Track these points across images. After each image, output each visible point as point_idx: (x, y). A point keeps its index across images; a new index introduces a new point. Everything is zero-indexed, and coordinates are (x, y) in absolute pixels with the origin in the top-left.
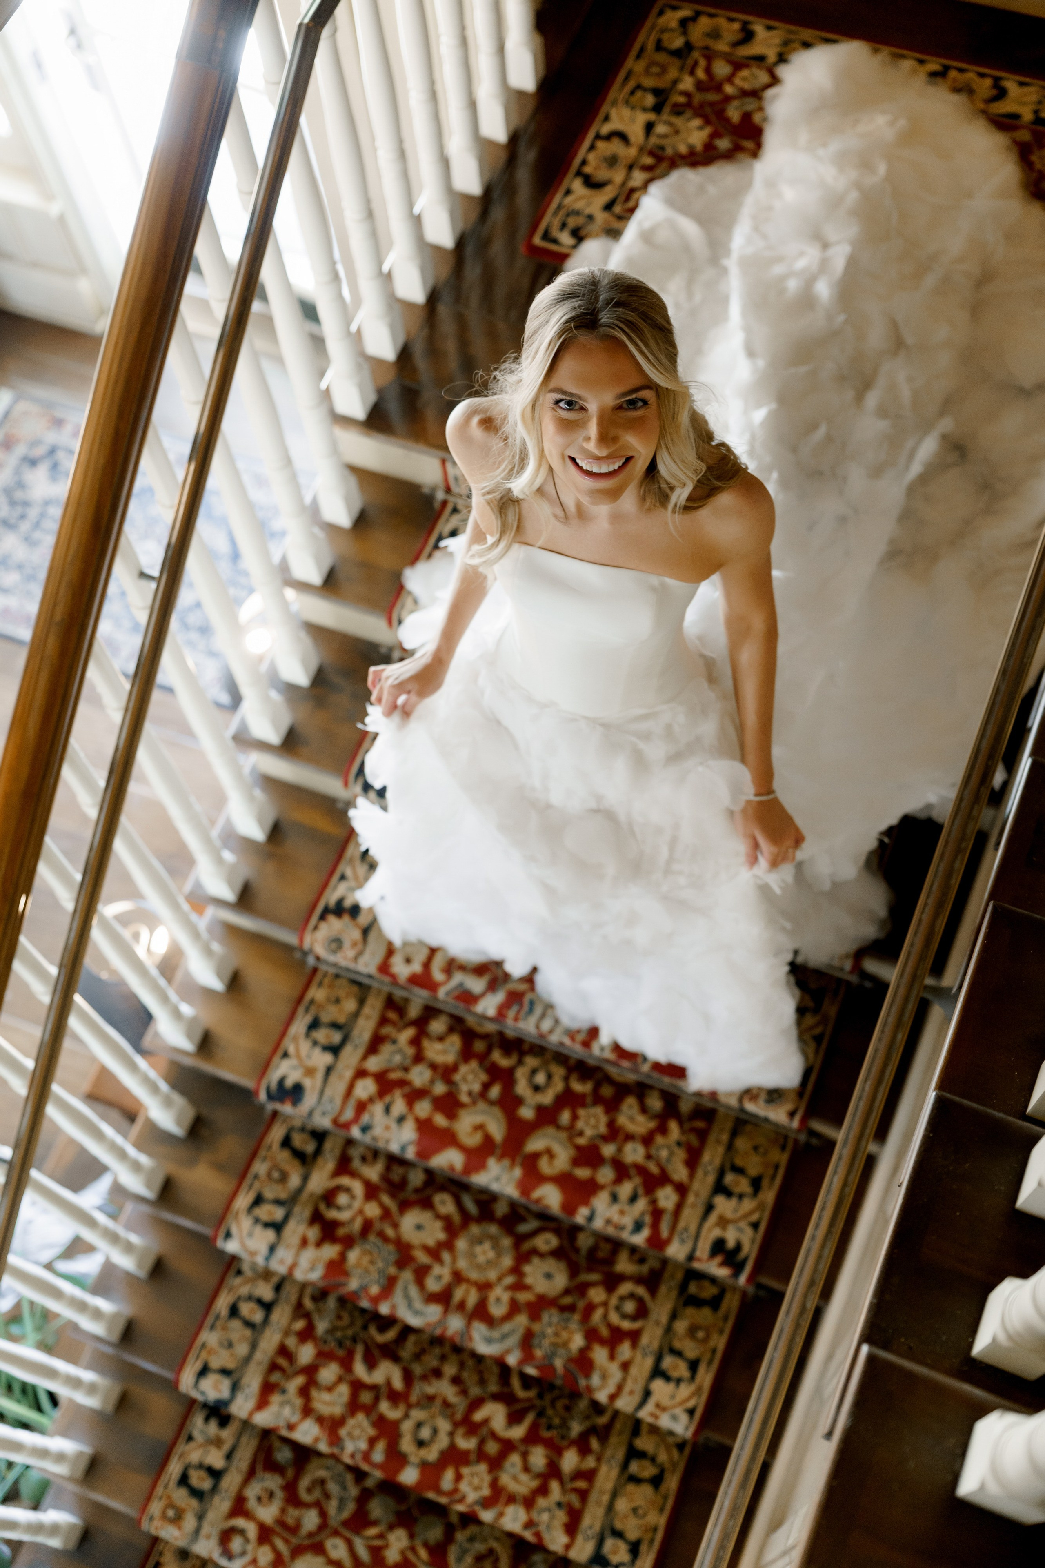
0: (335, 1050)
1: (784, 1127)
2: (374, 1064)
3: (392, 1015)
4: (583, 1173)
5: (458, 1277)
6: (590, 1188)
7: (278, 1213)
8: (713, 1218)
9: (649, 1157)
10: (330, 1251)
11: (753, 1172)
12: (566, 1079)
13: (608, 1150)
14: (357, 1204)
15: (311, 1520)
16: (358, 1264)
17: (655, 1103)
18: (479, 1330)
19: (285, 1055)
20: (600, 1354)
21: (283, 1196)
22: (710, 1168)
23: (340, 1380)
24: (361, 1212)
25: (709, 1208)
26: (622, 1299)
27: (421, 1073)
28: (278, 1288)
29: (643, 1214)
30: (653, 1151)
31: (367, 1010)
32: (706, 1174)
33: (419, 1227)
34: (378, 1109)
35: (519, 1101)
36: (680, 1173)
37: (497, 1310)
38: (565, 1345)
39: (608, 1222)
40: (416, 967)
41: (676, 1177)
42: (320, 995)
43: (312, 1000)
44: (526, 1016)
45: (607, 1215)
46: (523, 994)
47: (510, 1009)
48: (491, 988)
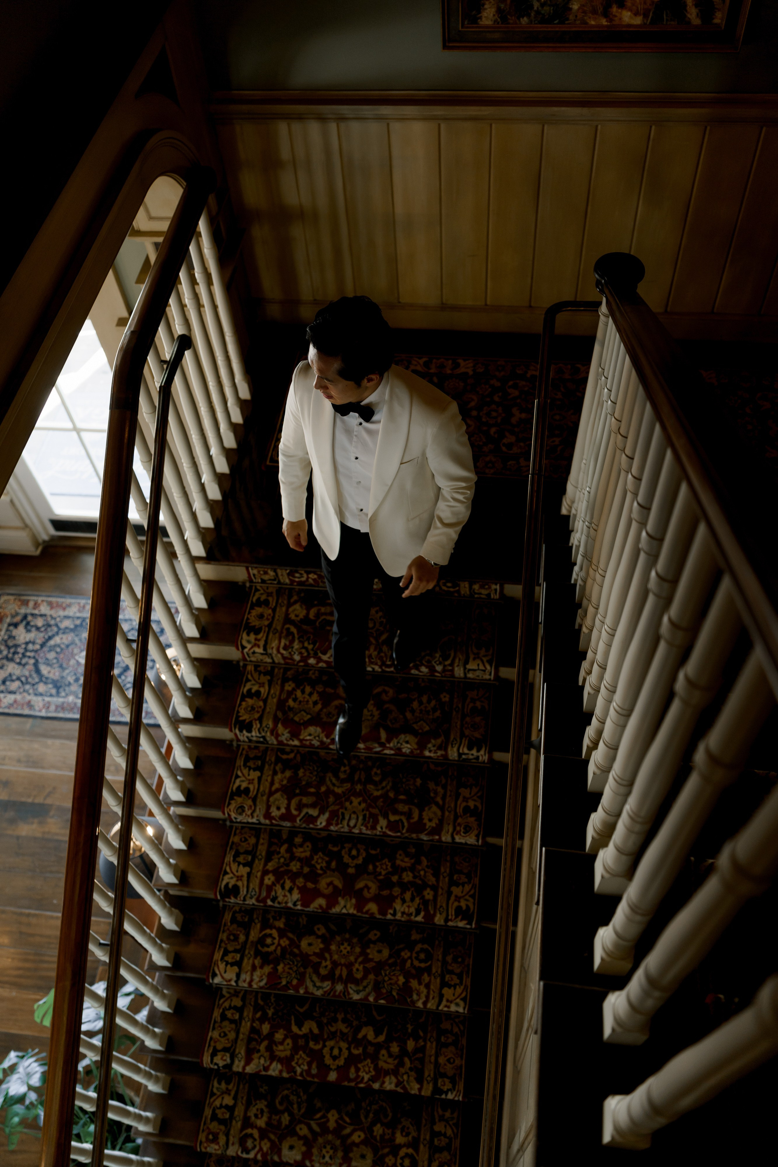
0: (249, 864)
1: (475, 845)
2: (270, 866)
3: (275, 840)
4: (385, 893)
5: (335, 964)
6: (391, 899)
7: (238, 957)
8: (453, 898)
9: (415, 877)
10: (269, 968)
11: (466, 871)
12: (367, 849)
13: (395, 879)
14: (276, 941)
15: (286, 1119)
16: (284, 971)
17: (412, 850)
18: (352, 988)
19: (226, 873)
20: (414, 983)
21: (238, 947)
22: (445, 874)
23: (286, 1037)
24: (279, 944)
25: (449, 893)
26: (417, 953)
27: (295, 866)
28: (243, 999)
29: (419, 905)
30: (417, 874)
31: (261, 841)
32: (444, 877)
33: (310, 945)
34: (278, 887)
35: (347, 866)
37: (358, 975)
38: (396, 983)
39: (403, 913)
40: (283, 810)
41: (430, 883)
42: (236, 839)
43: (233, 843)
44: (341, 821)
45: (402, 910)
46: (338, 810)
47: (333, 820)
48: (322, 812)
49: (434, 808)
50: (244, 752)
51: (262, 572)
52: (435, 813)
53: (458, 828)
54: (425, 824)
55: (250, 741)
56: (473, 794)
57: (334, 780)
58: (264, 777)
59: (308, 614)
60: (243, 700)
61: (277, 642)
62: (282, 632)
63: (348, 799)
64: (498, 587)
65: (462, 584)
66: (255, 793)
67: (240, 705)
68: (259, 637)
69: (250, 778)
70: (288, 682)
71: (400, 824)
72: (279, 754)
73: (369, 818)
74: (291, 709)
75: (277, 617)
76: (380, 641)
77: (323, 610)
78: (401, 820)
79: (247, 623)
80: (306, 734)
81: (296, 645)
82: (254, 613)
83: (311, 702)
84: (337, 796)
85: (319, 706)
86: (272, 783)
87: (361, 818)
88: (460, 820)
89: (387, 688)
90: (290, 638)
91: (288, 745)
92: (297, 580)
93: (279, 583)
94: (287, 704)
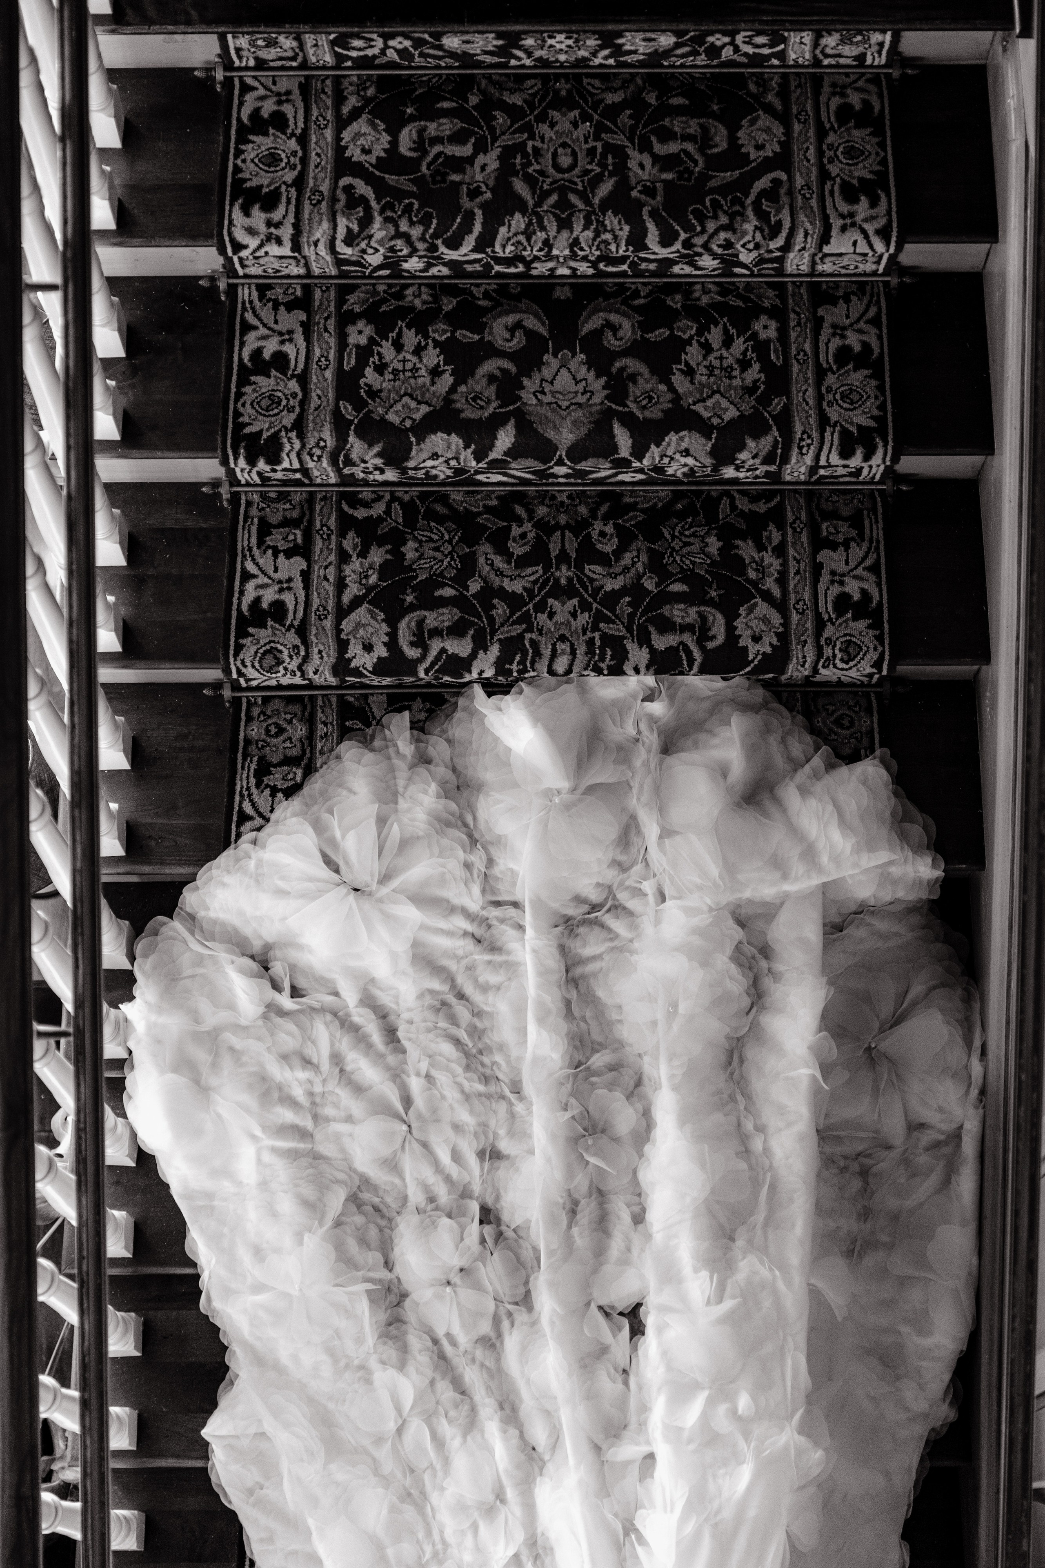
0: (299, 790)
1: (872, 683)
31: (321, 729)
40: (381, 651)
42: (255, 731)
43: (248, 741)
44: (533, 663)
46: (521, 637)
47: (511, 663)
48: (480, 643)
49: (763, 608)
50: (254, 511)
51: (260, 43)
52: (765, 620)
53: (828, 652)
54: (745, 649)
56: (853, 562)
57: (498, 562)
58: (317, 572)
59: (394, 143)
60: (244, 381)
61: (325, 225)
62: (334, 200)
63: (541, 607)
64: (888, 37)
65: (794, 38)
66: (300, 614)
67: (239, 395)
68: (277, 215)
69: (281, 575)
70: (354, 323)
71: (682, 653)
72: (345, 507)
73: (602, 648)
74: (373, 394)
75: (314, 159)
76: (596, 201)
77: (432, 128)
78: (683, 645)
79: (238, 183)
80: (424, 455)
81: (378, 230)
82: (250, 152)
83: (423, 372)
84: (514, 601)
85: (447, 380)
86: (340, 585)
87: (581, 649)
88: (829, 631)
89: (614, 318)
90: (360, 211)
91: (369, 484)
92: (354, 54)
93: (304, 65)
94: (362, 381)
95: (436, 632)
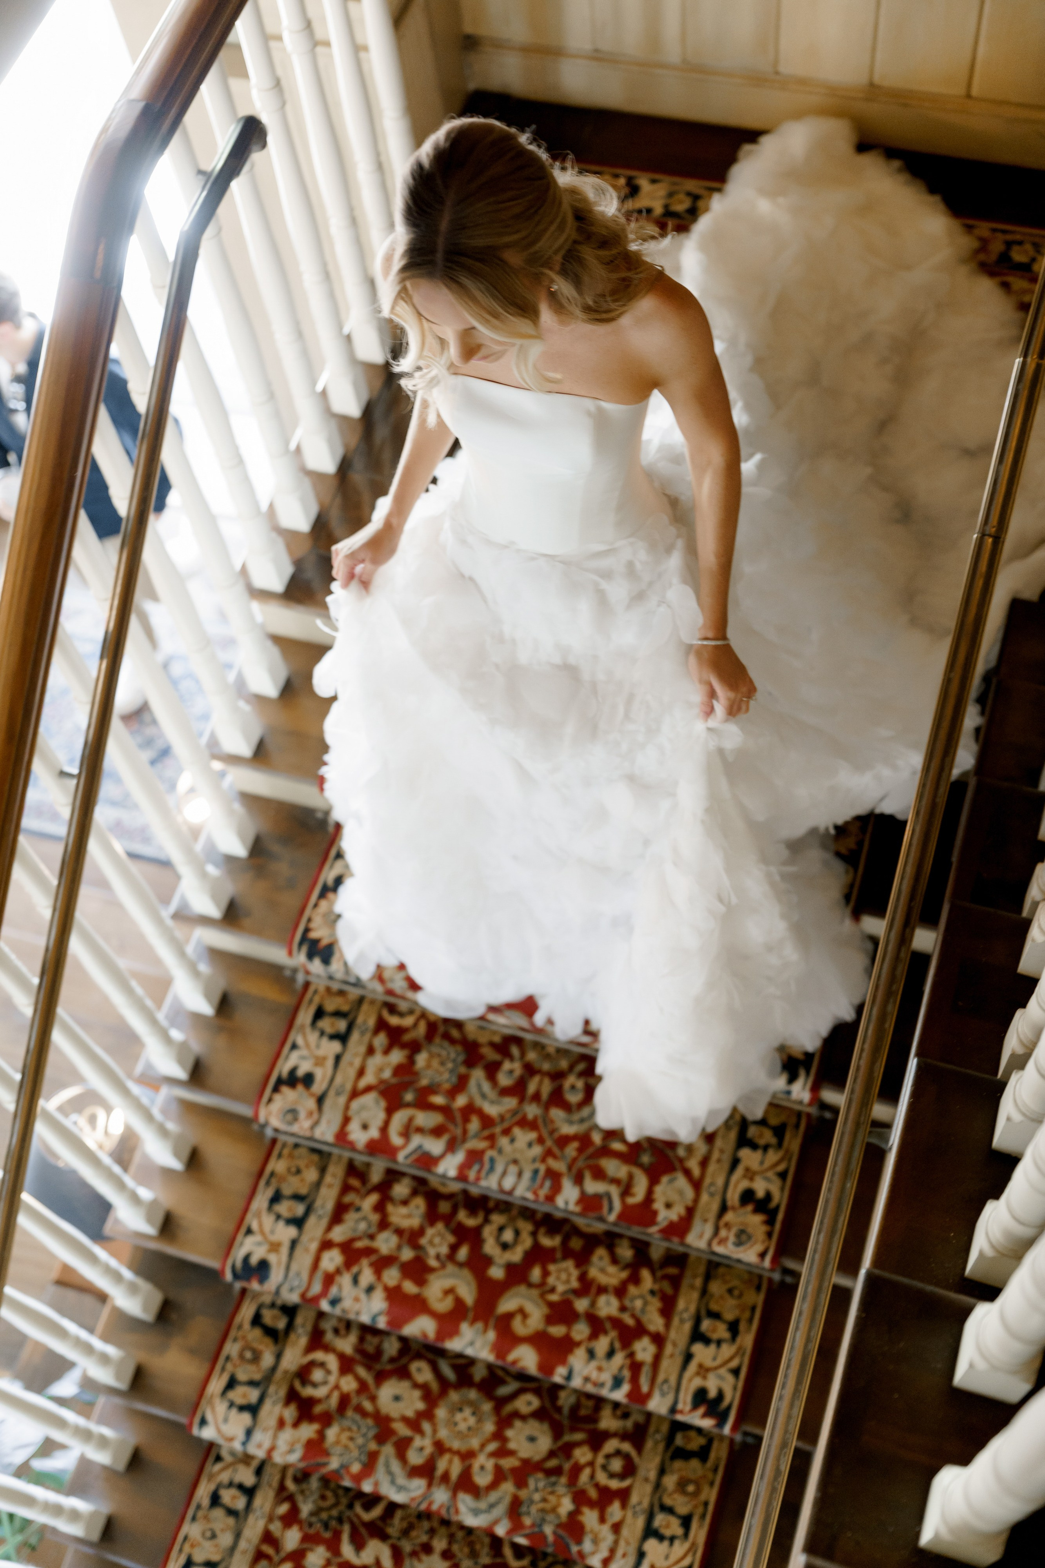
0: (298, 1222)
1: (757, 1267)
2: (338, 1234)
3: (355, 1182)
4: (558, 1331)
5: (440, 1448)
6: (566, 1346)
7: (253, 1395)
8: (693, 1367)
9: (623, 1309)
10: (308, 1431)
11: (729, 1316)
12: (534, 1234)
13: (581, 1305)
14: (332, 1379)
16: (337, 1442)
17: (626, 1252)
18: (465, 1501)
19: (249, 1231)
20: (589, 1517)
21: (257, 1377)
22: (686, 1316)
24: (337, 1387)
25: (688, 1357)
26: (608, 1457)
27: (387, 1241)
28: (259, 1471)
29: (621, 1368)
30: (627, 1303)
31: (328, 1179)
32: (682, 1321)
33: (397, 1398)
34: (345, 1280)
35: (488, 1261)
36: (656, 1322)
37: (482, 1479)
38: (554, 1510)
39: (587, 1379)
40: (374, 1133)
41: (652, 1328)
43: (272, 1172)
44: (487, 1176)
45: (585, 1372)
46: (483, 1151)
47: (472, 1166)
48: (451, 1147)
49: (681, 1181)
50: (316, 999)
52: (681, 1193)
53: (723, 1233)
54: (656, 1212)
55: (331, 978)
56: (767, 1163)
57: (486, 1086)
58: (347, 1057)
60: (323, 895)
63: (507, 1132)
66: (324, 1086)
67: (316, 905)
69: (319, 1053)
71: (606, 1201)
72: (385, 1013)
73: (544, 1178)
78: (609, 1196)
84: (487, 1121)
86: (361, 1073)
87: (527, 1175)
88: (729, 1217)
91: (403, 998)
95: (420, 1130)
